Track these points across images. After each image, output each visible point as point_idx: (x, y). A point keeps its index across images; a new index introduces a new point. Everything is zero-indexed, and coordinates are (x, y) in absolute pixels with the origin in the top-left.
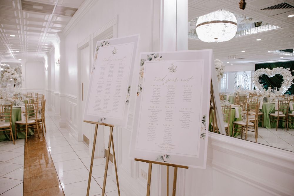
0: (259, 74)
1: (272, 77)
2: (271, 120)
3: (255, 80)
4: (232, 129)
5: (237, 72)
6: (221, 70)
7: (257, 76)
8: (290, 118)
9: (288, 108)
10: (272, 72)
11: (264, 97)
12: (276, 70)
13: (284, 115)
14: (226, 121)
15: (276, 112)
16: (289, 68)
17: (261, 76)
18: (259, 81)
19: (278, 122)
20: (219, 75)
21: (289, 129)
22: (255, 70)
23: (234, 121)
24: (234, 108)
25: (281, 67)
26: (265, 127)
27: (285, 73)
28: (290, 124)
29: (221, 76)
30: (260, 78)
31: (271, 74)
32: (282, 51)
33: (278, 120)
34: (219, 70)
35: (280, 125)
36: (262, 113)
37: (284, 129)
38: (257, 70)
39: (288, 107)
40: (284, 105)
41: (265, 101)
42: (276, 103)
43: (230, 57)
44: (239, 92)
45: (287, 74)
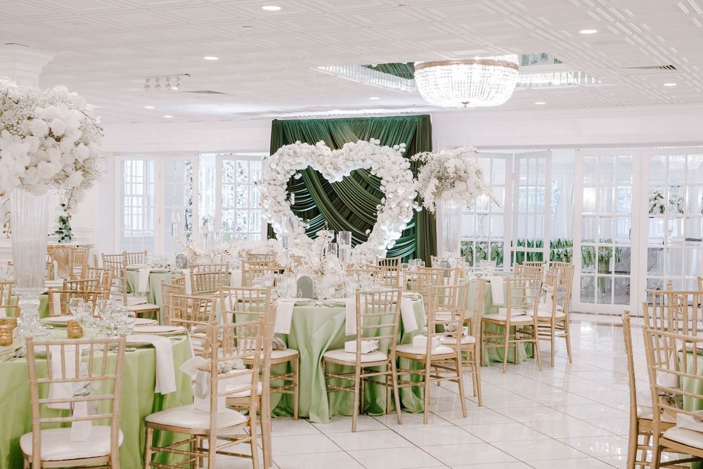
0: (287, 167)
1: (340, 180)
2: (332, 383)
3: (273, 194)
4: (144, 457)
5: (197, 153)
6: (77, 144)
7: (279, 176)
8: (406, 364)
9: (397, 325)
10: (340, 161)
11: (298, 277)
12: (357, 153)
13: (382, 356)
14: (107, 421)
15: (350, 346)
16: (403, 145)
17: (298, 177)
18: (288, 198)
19: (357, 391)
20: (69, 170)
21: (405, 417)
22: (273, 151)
23: (153, 412)
24: (150, 346)
25: (372, 139)
26: (307, 418)
27: (388, 164)
28: (408, 391)
29: (77, 177)
30: (293, 185)
31: (336, 169)
32: (377, 69)
33: (357, 381)
34: (67, 143)
35: (369, 400)
36: (295, 352)
37: (383, 419)
38: (280, 150)
39: (398, 319)
40: (379, 309)
41: (303, 297)
42: (350, 302)
43: (152, 82)
44: (198, 251)
45: (396, 170)
